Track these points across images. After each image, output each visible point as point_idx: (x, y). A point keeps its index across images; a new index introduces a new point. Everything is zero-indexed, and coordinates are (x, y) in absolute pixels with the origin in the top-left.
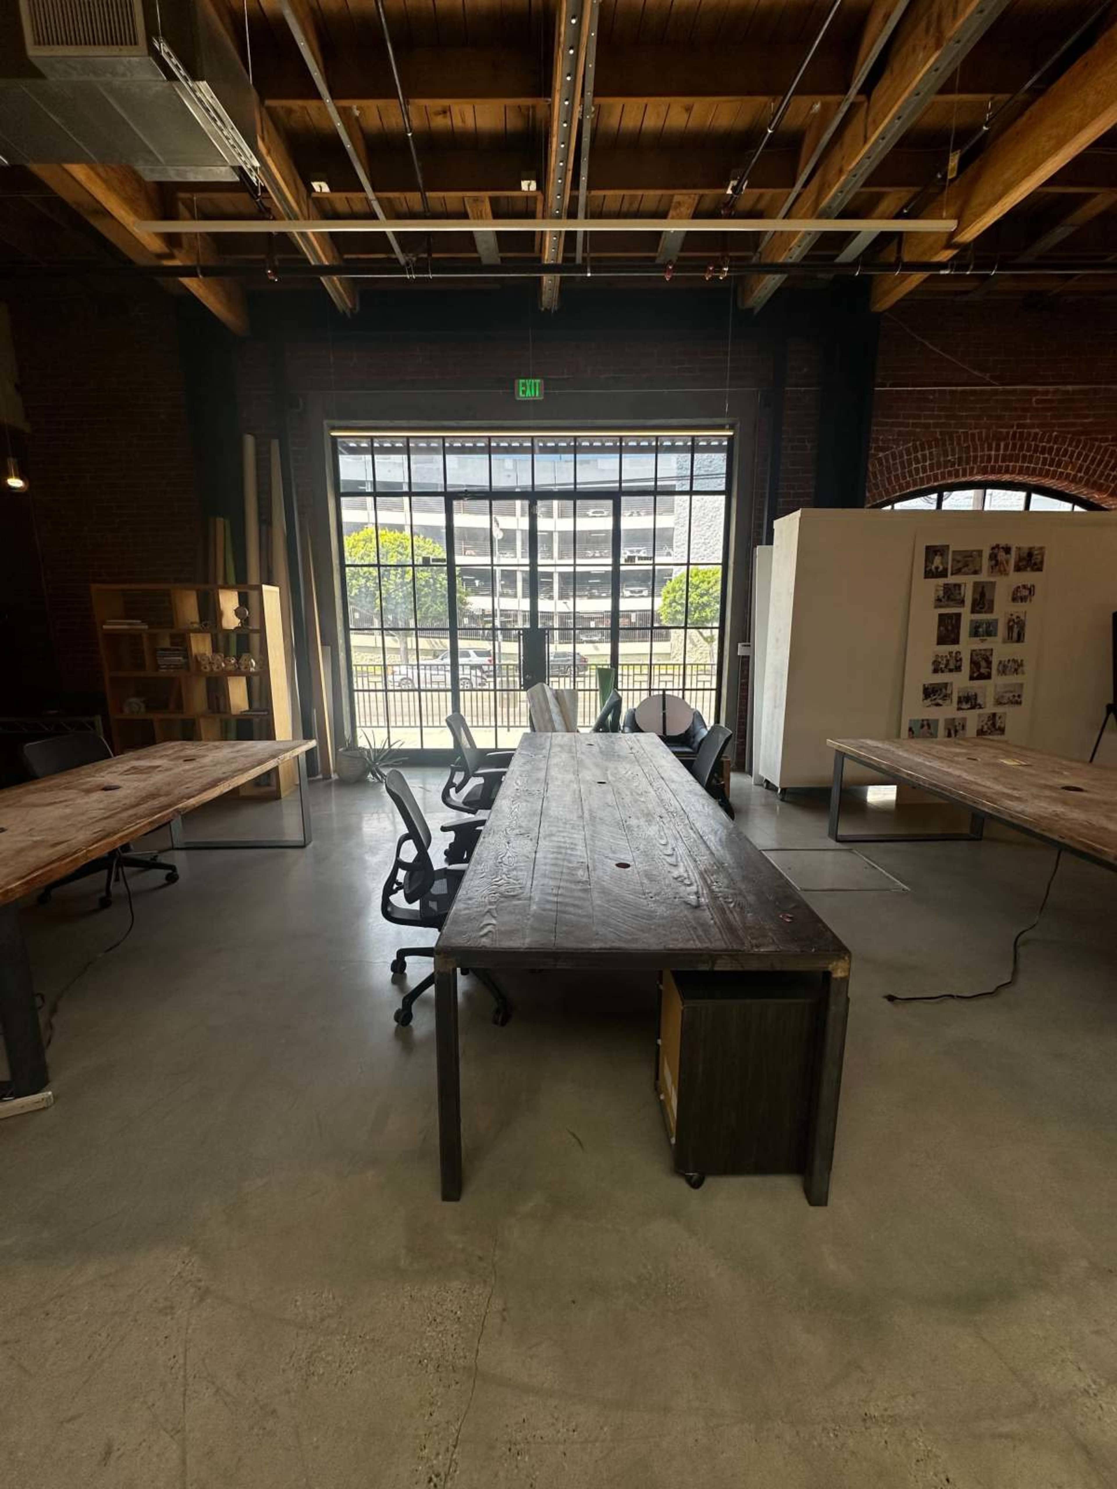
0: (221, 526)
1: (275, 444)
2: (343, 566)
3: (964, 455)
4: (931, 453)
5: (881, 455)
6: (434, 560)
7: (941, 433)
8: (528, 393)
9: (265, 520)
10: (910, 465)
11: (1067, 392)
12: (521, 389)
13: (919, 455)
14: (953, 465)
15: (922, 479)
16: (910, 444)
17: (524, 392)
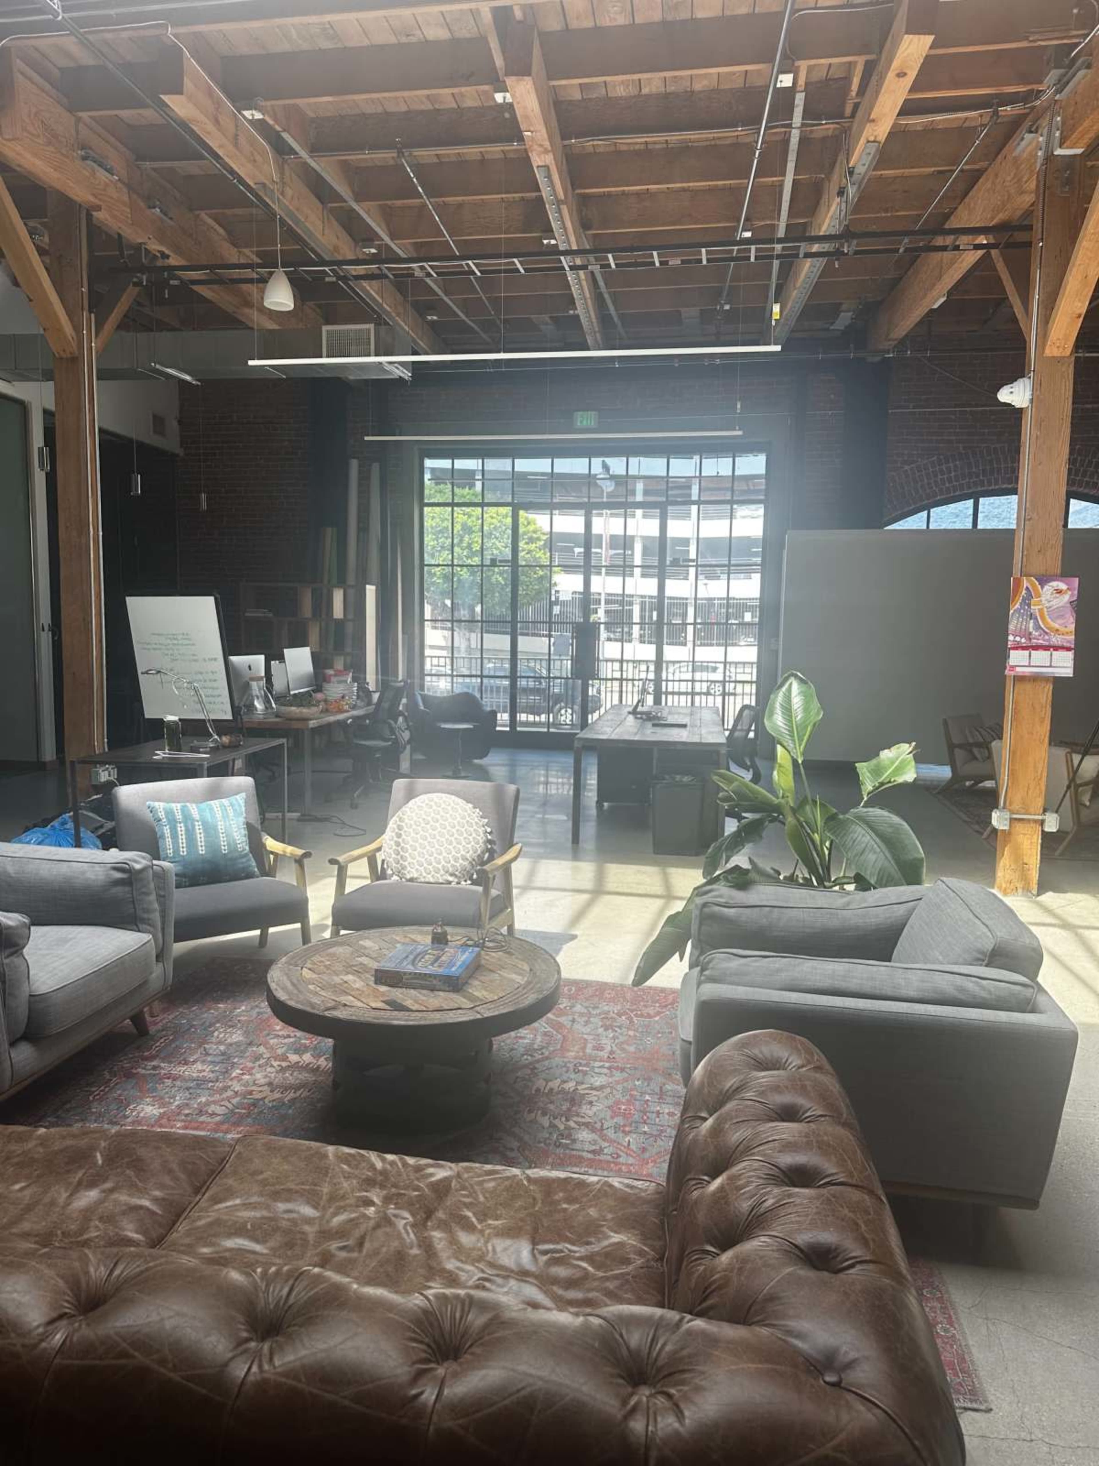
0: (330, 532)
1: (376, 468)
2: (422, 565)
3: (988, 467)
4: (955, 466)
5: (907, 467)
6: (500, 561)
7: (964, 448)
8: (585, 423)
9: (363, 528)
10: (936, 476)
11: (1088, 409)
12: (579, 419)
13: (944, 467)
14: (978, 476)
15: (948, 488)
16: (935, 458)
17: (581, 422)
